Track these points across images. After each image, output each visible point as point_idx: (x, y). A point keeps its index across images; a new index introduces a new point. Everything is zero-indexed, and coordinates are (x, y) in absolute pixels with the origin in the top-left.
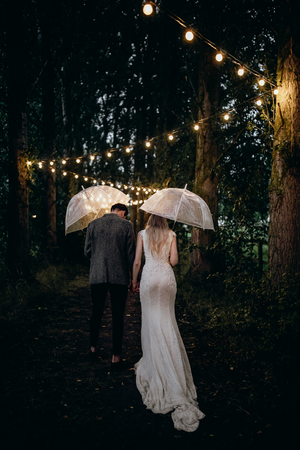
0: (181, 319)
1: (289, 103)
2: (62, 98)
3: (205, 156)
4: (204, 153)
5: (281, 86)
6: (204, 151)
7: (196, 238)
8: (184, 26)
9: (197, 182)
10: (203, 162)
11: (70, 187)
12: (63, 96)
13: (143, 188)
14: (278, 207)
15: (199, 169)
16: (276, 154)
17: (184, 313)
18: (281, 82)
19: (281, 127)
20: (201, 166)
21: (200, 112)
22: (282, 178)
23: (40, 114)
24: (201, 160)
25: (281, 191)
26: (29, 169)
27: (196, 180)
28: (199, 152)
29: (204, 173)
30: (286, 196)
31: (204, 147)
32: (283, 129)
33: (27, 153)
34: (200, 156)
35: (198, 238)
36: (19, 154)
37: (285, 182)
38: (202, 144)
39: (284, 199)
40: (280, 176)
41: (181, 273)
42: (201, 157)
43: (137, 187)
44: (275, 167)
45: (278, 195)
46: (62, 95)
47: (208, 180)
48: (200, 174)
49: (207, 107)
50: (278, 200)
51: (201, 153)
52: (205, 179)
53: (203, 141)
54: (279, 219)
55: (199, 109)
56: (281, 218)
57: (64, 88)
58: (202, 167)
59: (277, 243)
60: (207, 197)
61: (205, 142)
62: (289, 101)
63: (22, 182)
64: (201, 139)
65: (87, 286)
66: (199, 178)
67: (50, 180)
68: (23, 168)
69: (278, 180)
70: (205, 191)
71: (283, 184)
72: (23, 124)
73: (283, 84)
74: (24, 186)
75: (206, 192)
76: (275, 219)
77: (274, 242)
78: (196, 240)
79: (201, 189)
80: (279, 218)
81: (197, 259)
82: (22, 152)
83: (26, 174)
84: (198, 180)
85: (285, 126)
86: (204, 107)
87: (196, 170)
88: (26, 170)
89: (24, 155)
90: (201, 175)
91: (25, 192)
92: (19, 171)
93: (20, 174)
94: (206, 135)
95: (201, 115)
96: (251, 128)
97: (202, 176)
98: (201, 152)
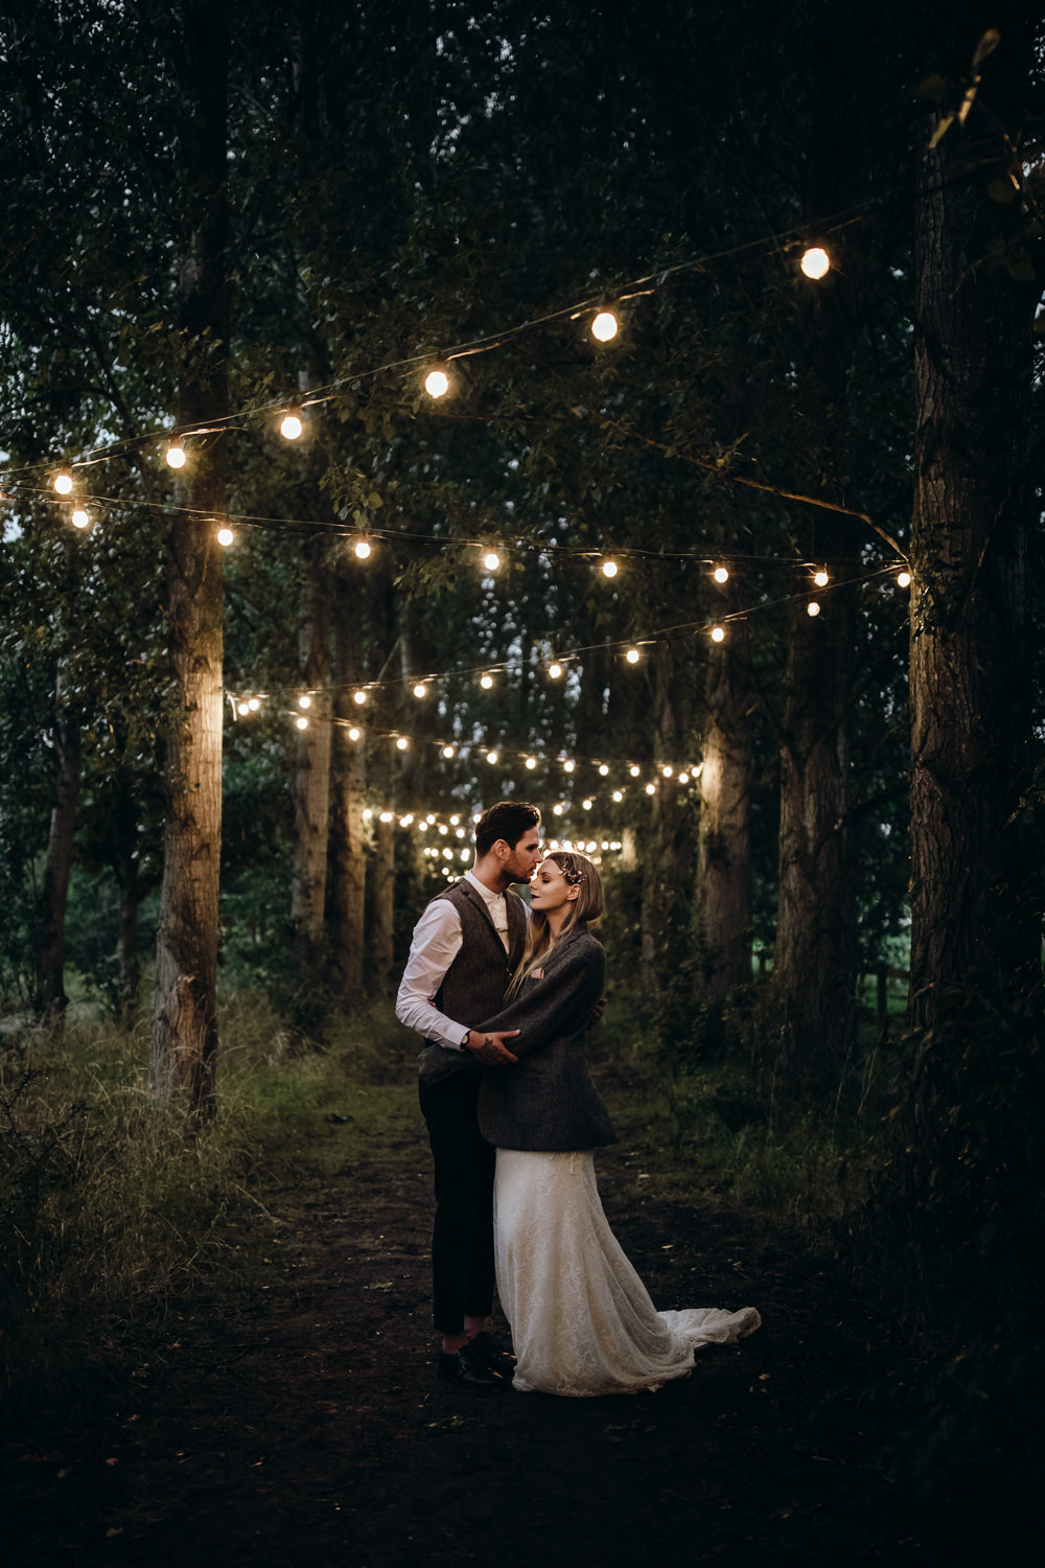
15: (655, 830)
26: (367, 824)
33: (366, 796)
36: (352, 799)
52: (664, 847)
58: (661, 828)
68: (357, 824)
82: (357, 796)
83: (362, 832)
88: (363, 826)
89: (360, 800)
92: (351, 829)
93: (352, 834)
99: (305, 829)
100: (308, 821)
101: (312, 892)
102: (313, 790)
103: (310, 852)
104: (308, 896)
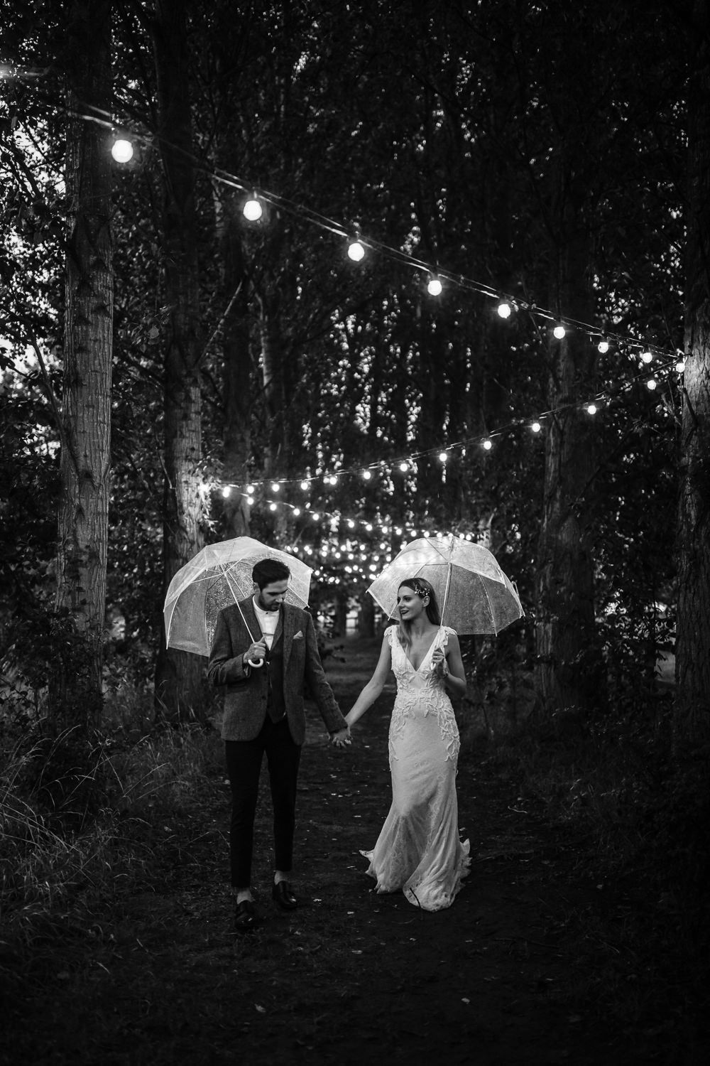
0: (512, 806)
1: (706, 386)
2: (262, 339)
3: (562, 469)
4: (560, 465)
5: (692, 356)
6: (560, 461)
7: (548, 642)
8: (495, 296)
9: (547, 525)
10: (559, 484)
11: (278, 529)
12: (265, 335)
13: (436, 532)
14: (691, 583)
15: (552, 497)
16: (685, 482)
17: (519, 796)
18: (691, 347)
19: (693, 430)
20: (555, 491)
21: (551, 380)
22: (698, 527)
23: (218, 376)
24: (554, 478)
25: (696, 551)
26: (204, 500)
27: (546, 520)
28: (551, 463)
29: (562, 505)
30: (706, 560)
31: (560, 453)
32: (696, 435)
33: (201, 467)
34: (552, 470)
35: (550, 641)
36: (185, 470)
37: (703, 535)
38: (556, 445)
39: (702, 568)
40: (694, 523)
41: (518, 716)
42: (554, 472)
43: (423, 531)
44: (684, 506)
45: (690, 560)
46: (262, 332)
47: (570, 520)
48: (553, 508)
49: (567, 370)
50: (690, 568)
51: (555, 466)
52: (563, 519)
53: (559, 440)
54: (693, 606)
55: (551, 375)
56: (697, 603)
57: (266, 318)
58: (558, 495)
59: (690, 651)
60: (568, 555)
61: (562, 442)
62: (706, 382)
63: (190, 527)
64: (554, 435)
65: (319, 743)
66: (551, 516)
67: (238, 516)
68: (192, 500)
69: (689, 531)
70: (563, 542)
71: (700, 538)
72: (193, 411)
73: (695, 351)
74: (193, 534)
75: (567, 544)
76: (687, 605)
77: (685, 648)
78: (547, 645)
79: (557, 538)
80: (693, 602)
81: (550, 684)
82: (191, 467)
83: (197, 509)
84: (548, 520)
85: (700, 430)
86: (559, 371)
87: (546, 499)
88: (198, 502)
89: (194, 472)
90: (555, 509)
91: (196, 546)
92: (185, 505)
93: (186, 512)
94: (564, 426)
95: (554, 386)
96: (640, 429)
97: (558, 511)
98: (555, 462)
99: (74, 476)
100: (76, 466)
101: (82, 570)
102: (85, 417)
103: (80, 511)
104: (77, 577)
